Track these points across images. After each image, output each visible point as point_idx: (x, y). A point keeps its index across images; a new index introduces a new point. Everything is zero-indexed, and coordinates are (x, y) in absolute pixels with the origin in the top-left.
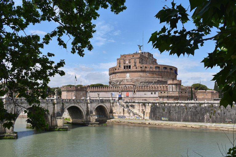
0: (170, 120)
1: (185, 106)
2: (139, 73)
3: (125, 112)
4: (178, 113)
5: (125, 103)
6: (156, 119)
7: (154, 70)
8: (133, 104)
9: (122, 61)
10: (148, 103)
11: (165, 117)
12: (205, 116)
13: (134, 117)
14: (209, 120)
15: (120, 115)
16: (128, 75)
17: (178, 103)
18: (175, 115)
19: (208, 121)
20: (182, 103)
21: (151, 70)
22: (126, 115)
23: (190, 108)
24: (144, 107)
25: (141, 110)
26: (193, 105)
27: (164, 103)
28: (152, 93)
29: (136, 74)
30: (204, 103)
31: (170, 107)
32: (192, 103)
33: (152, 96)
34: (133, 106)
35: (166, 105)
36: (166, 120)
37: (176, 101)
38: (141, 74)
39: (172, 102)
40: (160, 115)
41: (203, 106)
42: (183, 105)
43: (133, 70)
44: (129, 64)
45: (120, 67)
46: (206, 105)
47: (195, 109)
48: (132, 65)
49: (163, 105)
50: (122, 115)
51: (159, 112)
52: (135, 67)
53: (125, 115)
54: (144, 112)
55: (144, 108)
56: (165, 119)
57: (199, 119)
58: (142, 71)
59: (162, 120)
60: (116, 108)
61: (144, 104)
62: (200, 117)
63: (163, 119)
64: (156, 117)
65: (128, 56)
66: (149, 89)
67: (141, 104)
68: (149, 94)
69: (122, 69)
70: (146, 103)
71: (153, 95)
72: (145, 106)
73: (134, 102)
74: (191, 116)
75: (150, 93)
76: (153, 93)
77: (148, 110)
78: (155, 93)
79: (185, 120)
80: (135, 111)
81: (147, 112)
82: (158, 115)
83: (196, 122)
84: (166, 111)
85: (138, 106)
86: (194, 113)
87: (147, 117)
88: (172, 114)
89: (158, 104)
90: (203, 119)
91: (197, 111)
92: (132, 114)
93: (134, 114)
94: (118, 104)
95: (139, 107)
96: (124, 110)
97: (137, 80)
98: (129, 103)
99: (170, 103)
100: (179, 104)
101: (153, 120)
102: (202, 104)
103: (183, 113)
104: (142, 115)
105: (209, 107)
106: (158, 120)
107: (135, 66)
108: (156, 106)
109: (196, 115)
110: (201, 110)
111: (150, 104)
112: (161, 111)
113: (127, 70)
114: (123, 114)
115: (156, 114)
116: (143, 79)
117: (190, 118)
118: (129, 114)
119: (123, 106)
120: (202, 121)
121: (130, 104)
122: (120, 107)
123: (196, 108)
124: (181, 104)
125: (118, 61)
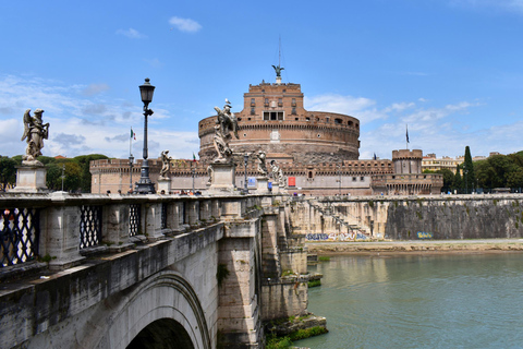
0: (436, 237)
1: (465, 205)
2: (302, 132)
3: (326, 224)
4: (451, 220)
5: (323, 202)
6: (405, 237)
7: (334, 125)
8: (343, 204)
9: (259, 101)
10: (382, 201)
11: (425, 233)
12: (507, 224)
13: (350, 235)
14: (514, 231)
15: (313, 232)
16: (275, 135)
17: (449, 199)
18: (447, 227)
19: (513, 235)
20: (458, 199)
21: (328, 125)
22: (330, 231)
23: (476, 209)
24: (371, 211)
25: (364, 218)
26: (480, 203)
27: (420, 201)
28: (354, 179)
29: (296, 132)
30: (502, 199)
31: (433, 208)
32: (479, 200)
33: (355, 184)
34: (342, 210)
35: (425, 204)
36: (428, 239)
37: (446, 196)
38: (308, 133)
39: (437, 197)
40: (413, 228)
41: (500, 204)
42: (460, 203)
43: (289, 123)
44: (278, 110)
45: (253, 113)
46: (505, 202)
47: (486, 212)
48: (286, 111)
49: (418, 205)
50: (319, 231)
51: (410, 221)
52: (294, 117)
53: (326, 231)
54: (372, 222)
55: (371, 214)
56: (425, 236)
57: (497, 232)
58: (309, 127)
59: (419, 239)
60: (301, 215)
61: (371, 204)
62: (496, 228)
63: (420, 235)
64: (405, 233)
65: (272, 88)
66: (347, 170)
67: (363, 204)
68: (347, 181)
69: (259, 119)
70: (377, 201)
71: (358, 183)
72: (375, 209)
73: (346, 200)
74: (480, 228)
75: (350, 178)
76: (358, 178)
77: (382, 216)
78: (362, 179)
79: (469, 236)
80: (351, 219)
81: (379, 221)
82: (408, 227)
83: (490, 237)
84: (425, 218)
85: (357, 210)
86: (484, 219)
87: (379, 234)
88: (439, 224)
89: (405, 204)
90: (504, 229)
91: (490, 216)
92: (344, 229)
93: (351, 228)
94: (307, 205)
95: (360, 212)
96: (323, 220)
97: (298, 147)
98: (331, 202)
99: (433, 200)
100: (452, 202)
101: (398, 239)
102: (498, 200)
103: (463, 220)
104: (368, 231)
105: (512, 206)
106: (410, 238)
107: (294, 113)
108: (402, 207)
109: (489, 224)
110: (497, 211)
111: (386, 204)
112: (415, 218)
113: (273, 123)
114: (322, 229)
115: (404, 227)
116: (312, 146)
117: (477, 230)
118: (338, 228)
119: (320, 210)
120: (501, 234)
121: (336, 204)
122: (312, 212)
123: (487, 208)
124: (457, 202)
125: (249, 99)
